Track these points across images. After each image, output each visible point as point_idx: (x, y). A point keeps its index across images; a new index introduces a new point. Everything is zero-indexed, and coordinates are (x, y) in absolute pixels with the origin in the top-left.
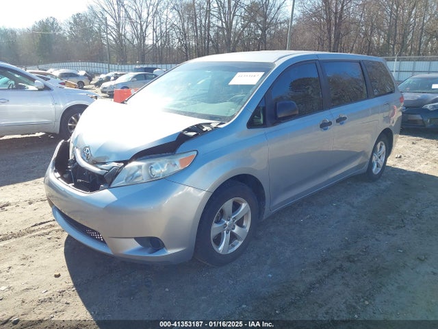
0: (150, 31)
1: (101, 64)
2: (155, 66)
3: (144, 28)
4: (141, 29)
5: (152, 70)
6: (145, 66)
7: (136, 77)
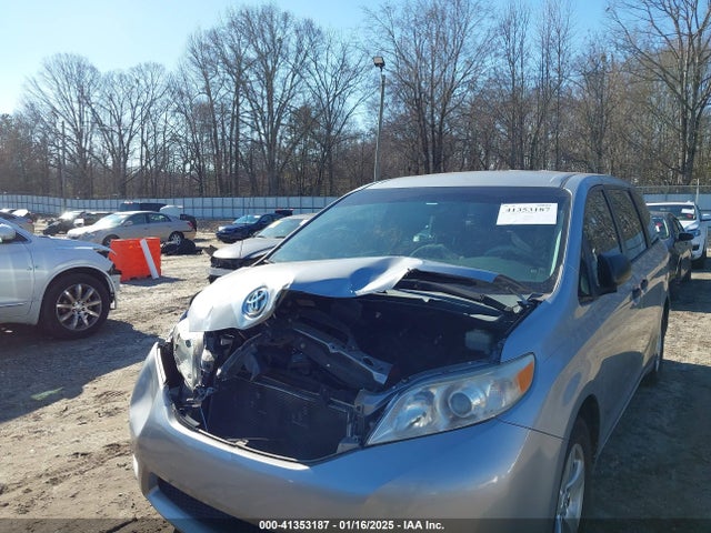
0: (135, 145)
1: (46, 198)
2: (161, 201)
3: (126, 139)
4: (121, 141)
5: (157, 207)
6: (145, 201)
7: (131, 218)
